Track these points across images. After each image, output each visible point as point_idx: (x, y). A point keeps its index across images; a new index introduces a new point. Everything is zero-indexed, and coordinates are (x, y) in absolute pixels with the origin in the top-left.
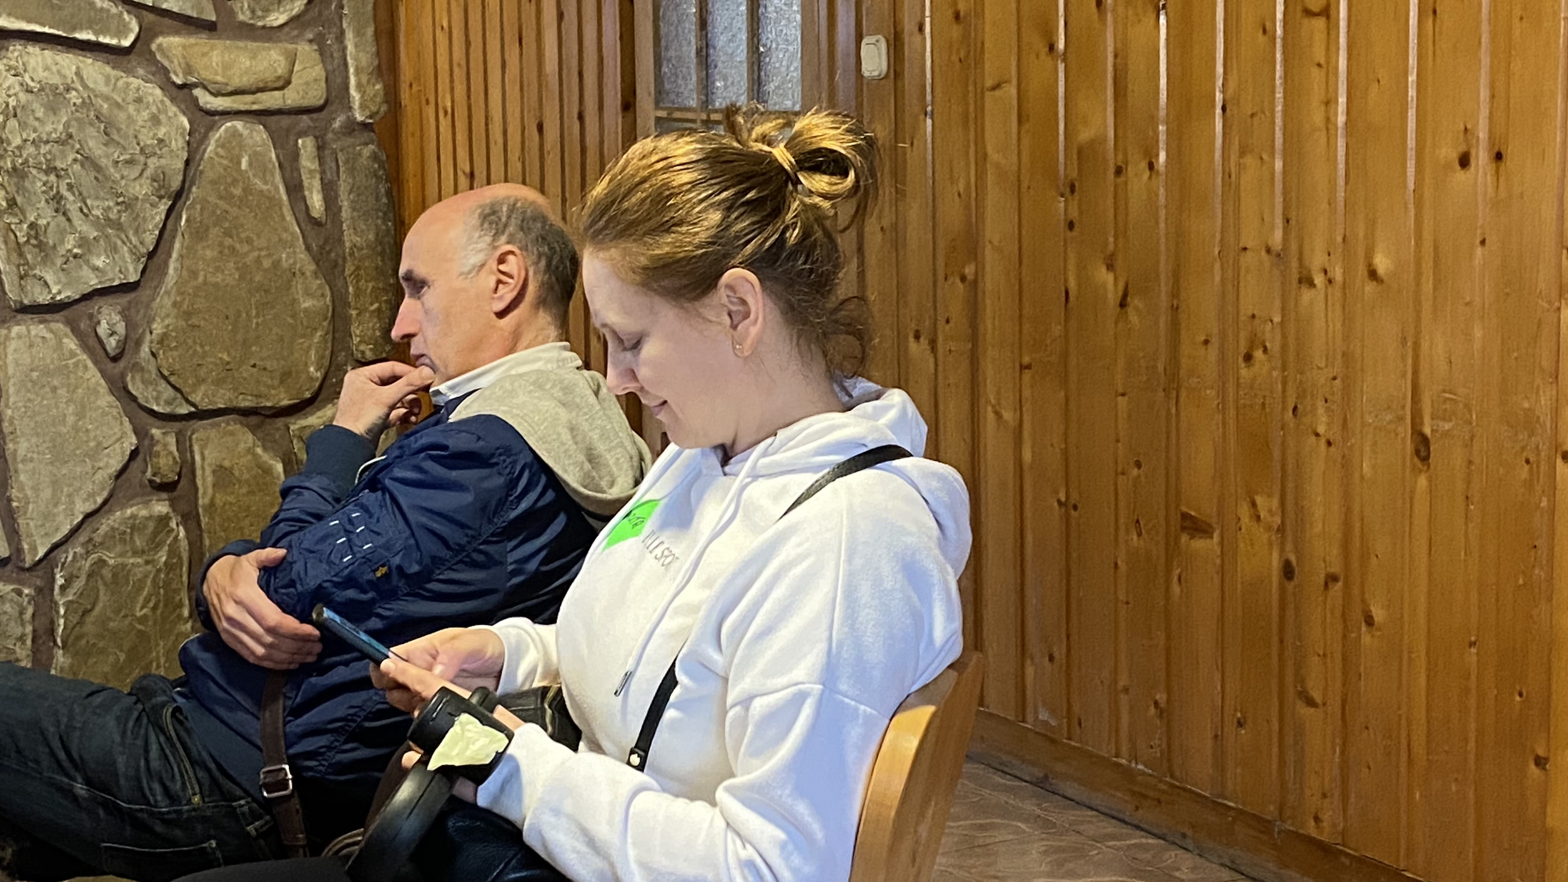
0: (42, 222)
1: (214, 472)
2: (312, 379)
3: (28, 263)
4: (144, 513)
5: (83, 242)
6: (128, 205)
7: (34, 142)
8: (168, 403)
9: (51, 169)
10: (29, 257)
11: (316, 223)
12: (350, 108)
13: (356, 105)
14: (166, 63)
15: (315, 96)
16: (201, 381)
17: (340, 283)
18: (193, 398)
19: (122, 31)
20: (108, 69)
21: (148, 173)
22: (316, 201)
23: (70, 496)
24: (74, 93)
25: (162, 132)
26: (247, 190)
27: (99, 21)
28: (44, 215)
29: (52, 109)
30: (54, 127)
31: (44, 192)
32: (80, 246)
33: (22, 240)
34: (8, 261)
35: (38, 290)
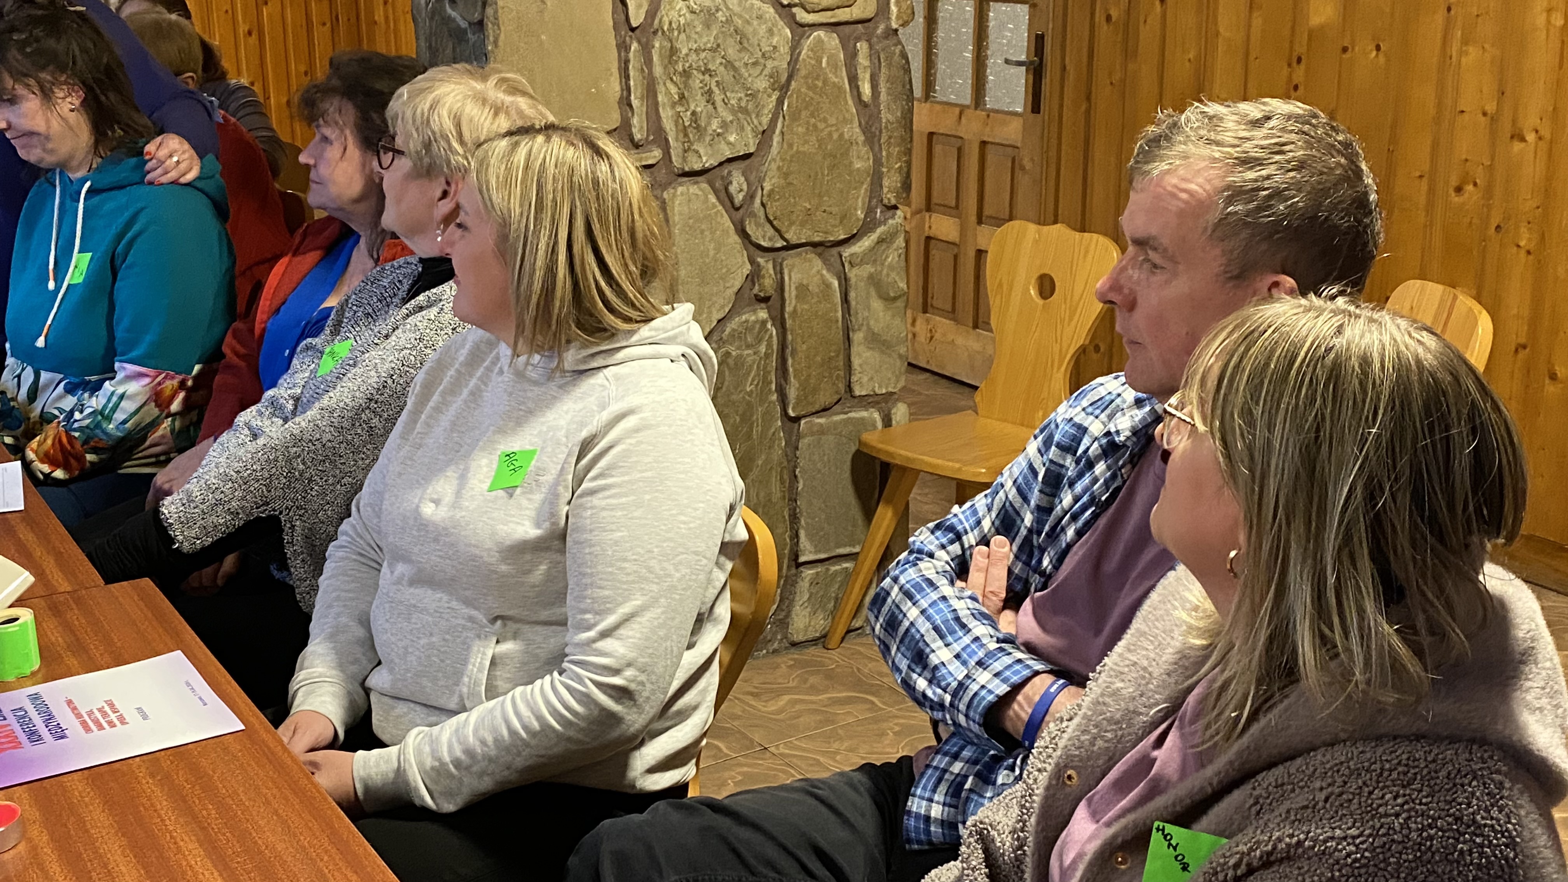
0: (699, 109)
1: (797, 288)
2: (858, 219)
3: (689, 141)
4: (753, 318)
5: (724, 125)
6: (753, 96)
7: (696, 51)
8: (770, 239)
9: (707, 71)
10: (691, 136)
11: (866, 105)
12: (889, 19)
13: (894, 17)
15: (870, 10)
16: (792, 224)
17: (877, 148)
18: (787, 236)
21: (766, 72)
22: (866, 89)
23: (709, 307)
24: (720, 13)
25: (775, 41)
26: (825, 82)
28: (699, 105)
29: (708, 26)
30: (708, 40)
31: (701, 88)
33: (687, 124)
34: (677, 139)
35: (694, 160)
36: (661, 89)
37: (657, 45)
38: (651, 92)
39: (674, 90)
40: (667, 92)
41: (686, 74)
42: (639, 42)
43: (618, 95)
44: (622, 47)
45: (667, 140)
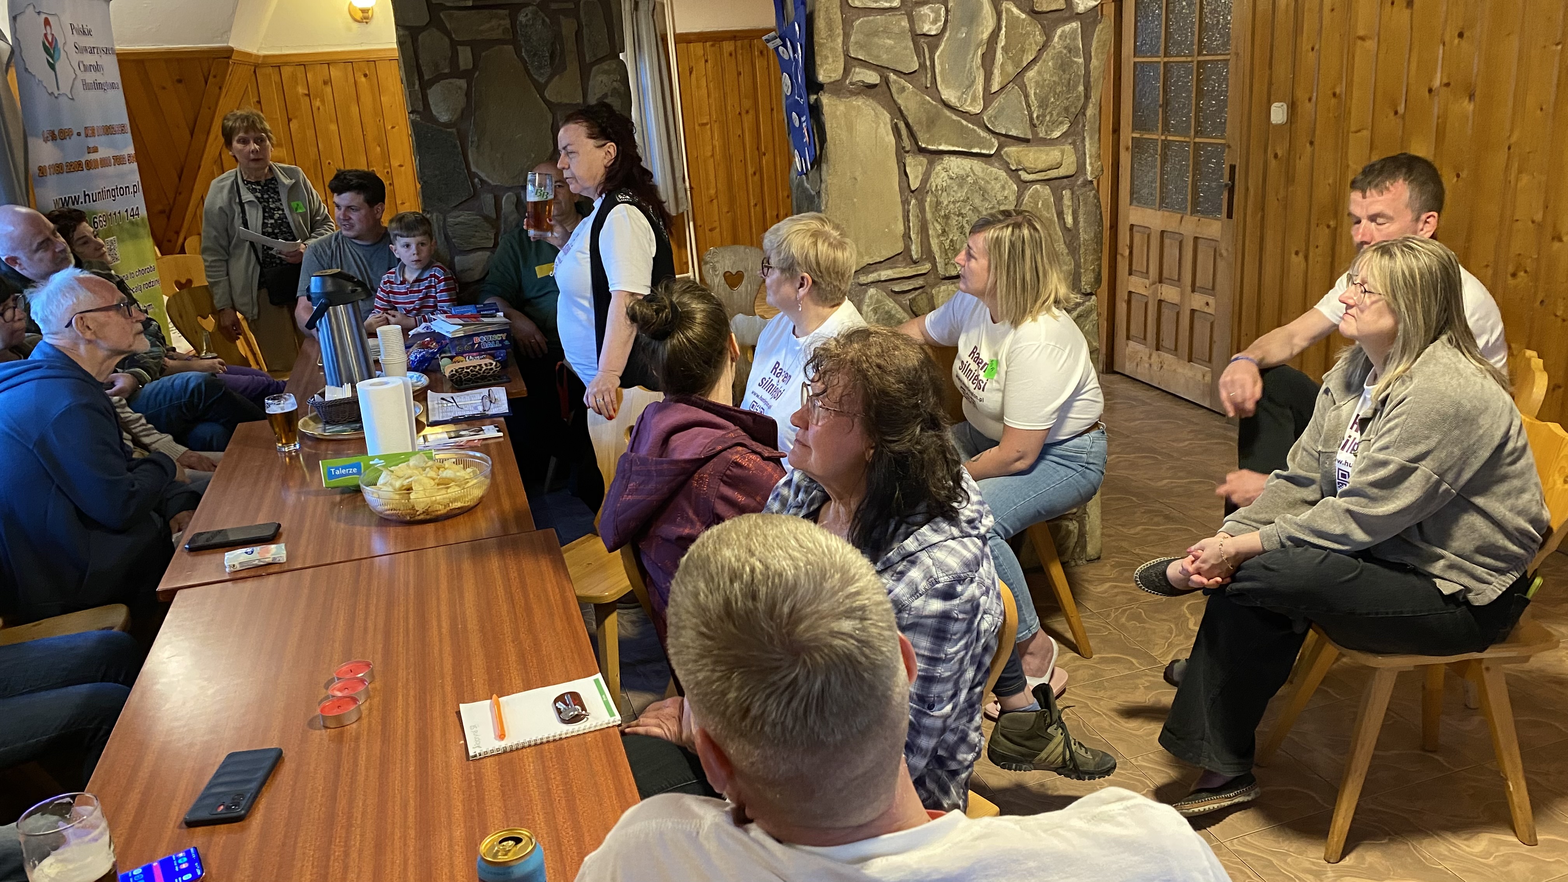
0: (955, 238)
7: (953, 202)
9: (960, 214)
11: (1069, 230)
12: (1086, 174)
13: (1089, 173)
14: (1008, 160)
15: (1072, 170)
17: (1077, 257)
19: (990, 148)
20: (984, 165)
22: (1069, 220)
24: (970, 177)
25: (1006, 192)
27: (981, 143)
28: (955, 235)
29: (961, 186)
30: (961, 195)
31: (957, 225)
33: (946, 247)
34: (941, 257)
35: (952, 268)
36: (930, 226)
37: (928, 199)
38: (924, 229)
39: (938, 227)
40: (934, 229)
41: (947, 217)
42: (916, 199)
43: (902, 232)
44: (905, 202)
45: (935, 258)
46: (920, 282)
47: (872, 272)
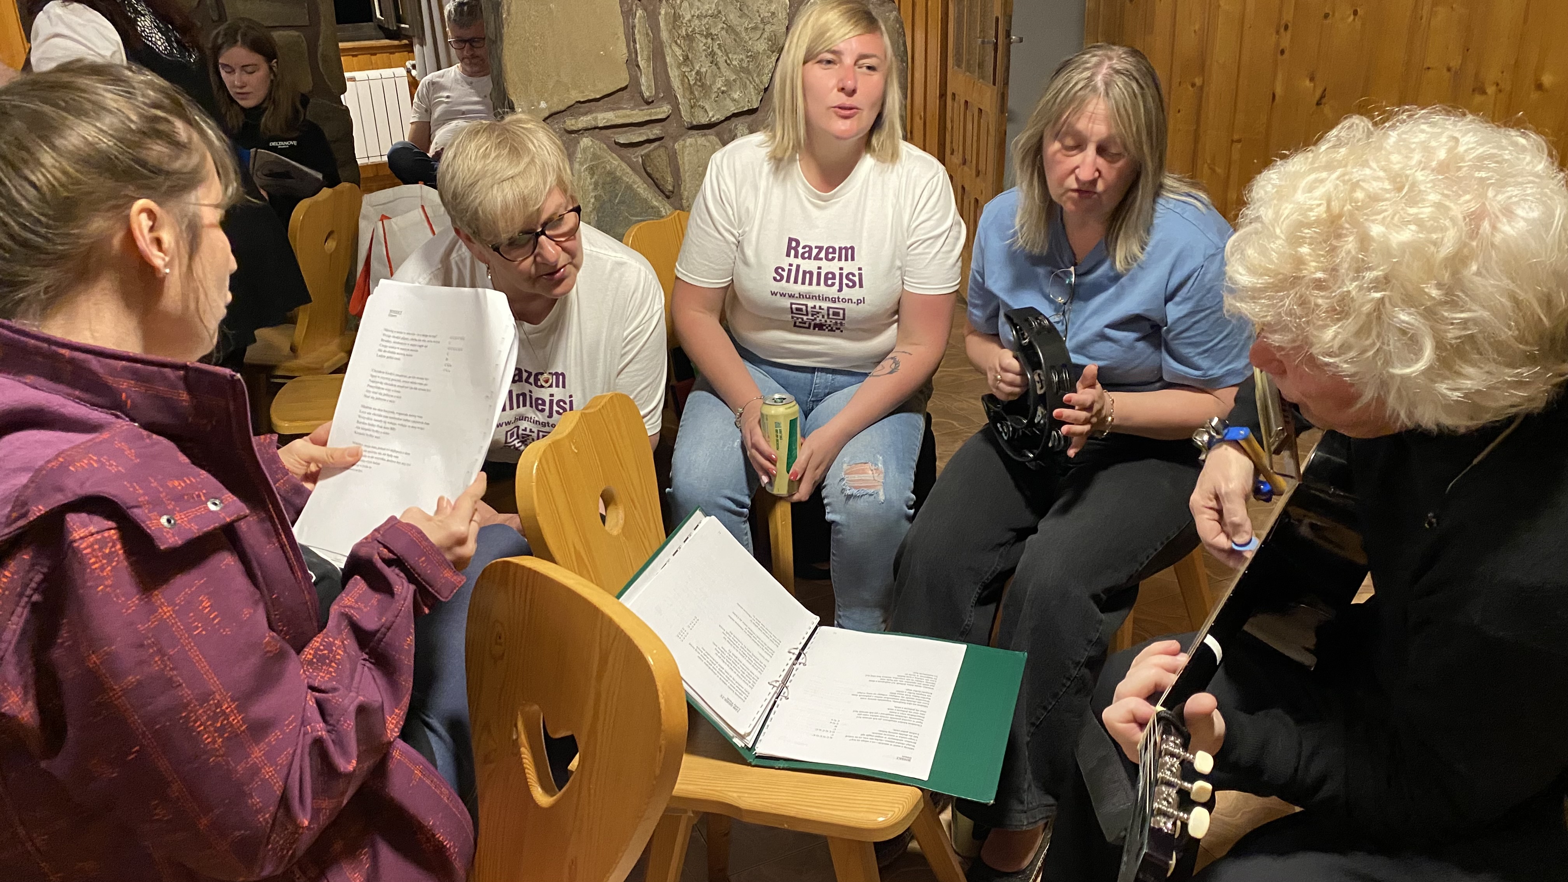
0: (703, 70)
3: (695, 98)
5: (728, 83)
6: (753, 57)
7: (698, 17)
9: (709, 35)
10: (696, 93)
21: (765, 35)
25: (773, 8)
28: (703, 65)
31: (704, 50)
32: (725, 85)
33: (692, 83)
34: (684, 96)
35: (701, 113)
36: (667, 51)
37: (663, 12)
38: (658, 54)
39: (678, 52)
40: (673, 54)
41: (690, 38)
42: (645, 9)
43: (625, 57)
44: (628, 15)
45: (675, 97)
46: (655, 131)
47: (586, 114)
